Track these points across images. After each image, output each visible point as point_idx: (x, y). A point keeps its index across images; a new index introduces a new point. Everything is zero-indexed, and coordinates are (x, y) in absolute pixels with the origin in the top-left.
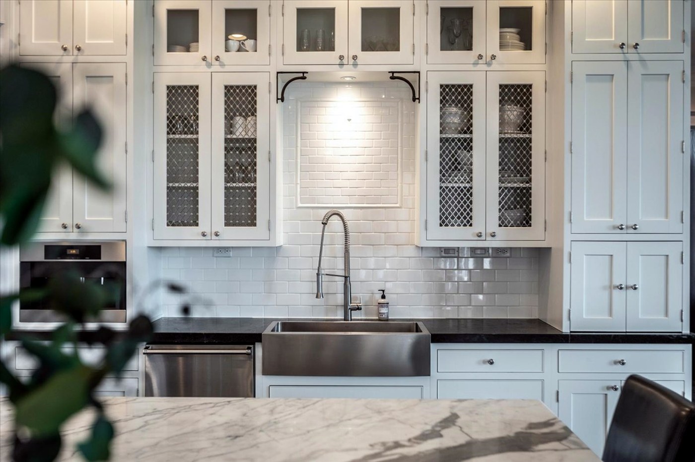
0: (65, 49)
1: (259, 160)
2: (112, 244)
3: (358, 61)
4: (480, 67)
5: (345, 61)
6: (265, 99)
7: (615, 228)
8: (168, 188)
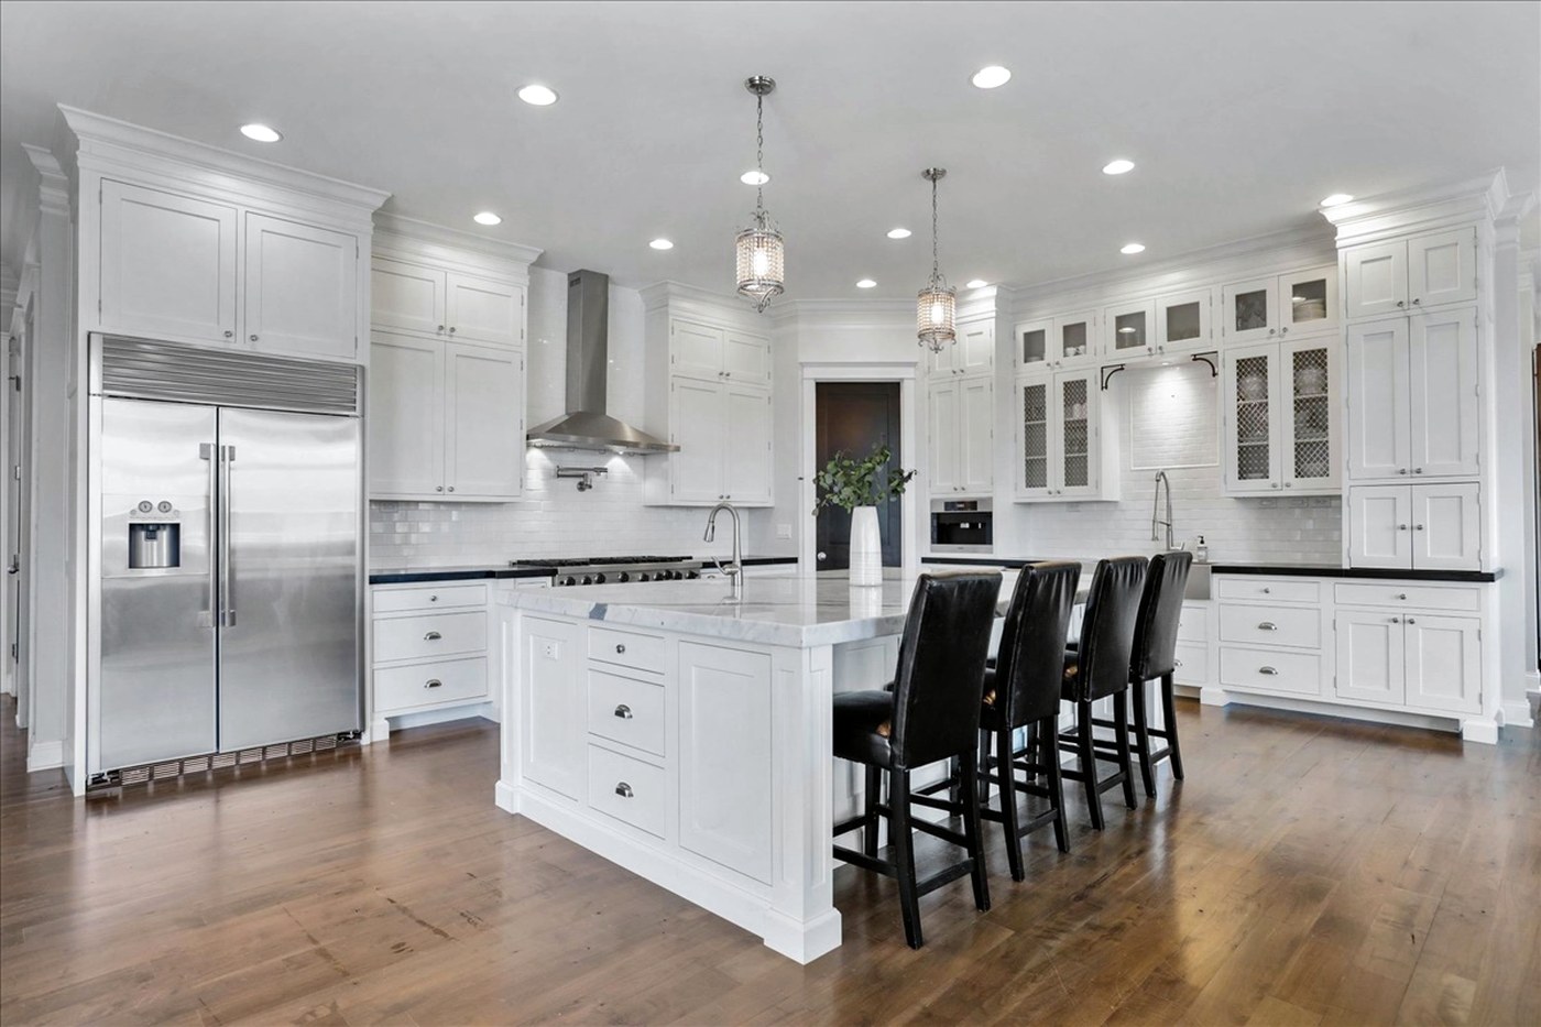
0: (954, 372)
1: (1089, 435)
2: (984, 500)
3: (1164, 350)
4: (1273, 340)
5: (1153, 352)
6: (1092, 389)
7: (1397, 472)
8: (1027, 461)
